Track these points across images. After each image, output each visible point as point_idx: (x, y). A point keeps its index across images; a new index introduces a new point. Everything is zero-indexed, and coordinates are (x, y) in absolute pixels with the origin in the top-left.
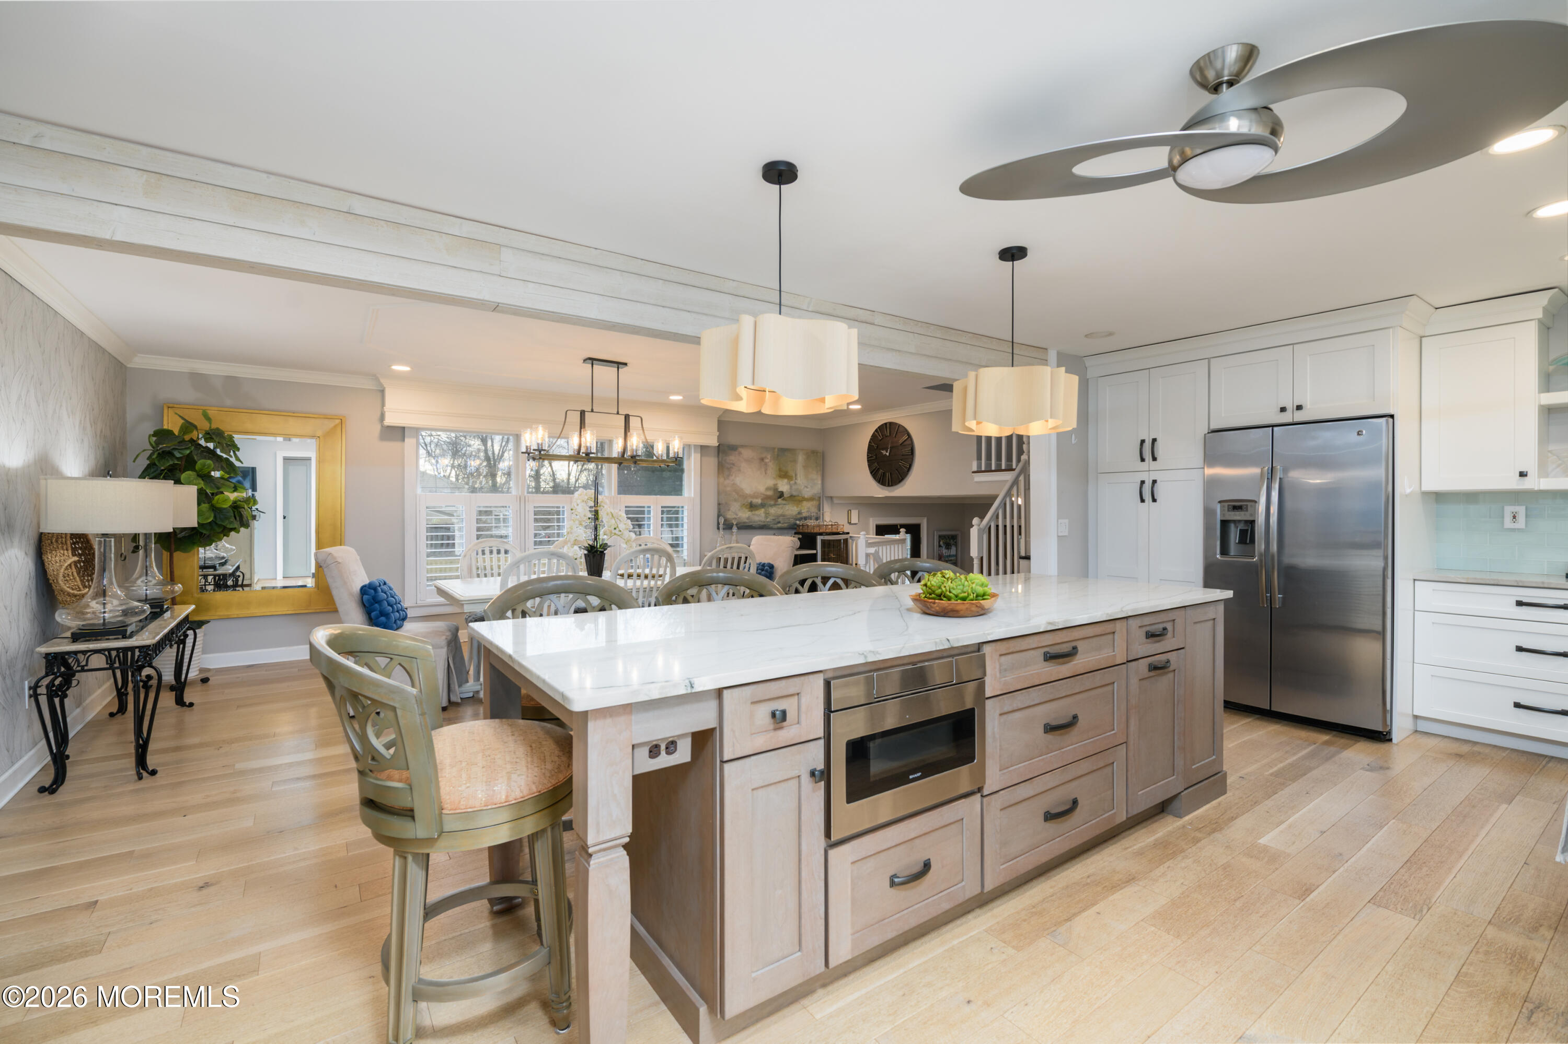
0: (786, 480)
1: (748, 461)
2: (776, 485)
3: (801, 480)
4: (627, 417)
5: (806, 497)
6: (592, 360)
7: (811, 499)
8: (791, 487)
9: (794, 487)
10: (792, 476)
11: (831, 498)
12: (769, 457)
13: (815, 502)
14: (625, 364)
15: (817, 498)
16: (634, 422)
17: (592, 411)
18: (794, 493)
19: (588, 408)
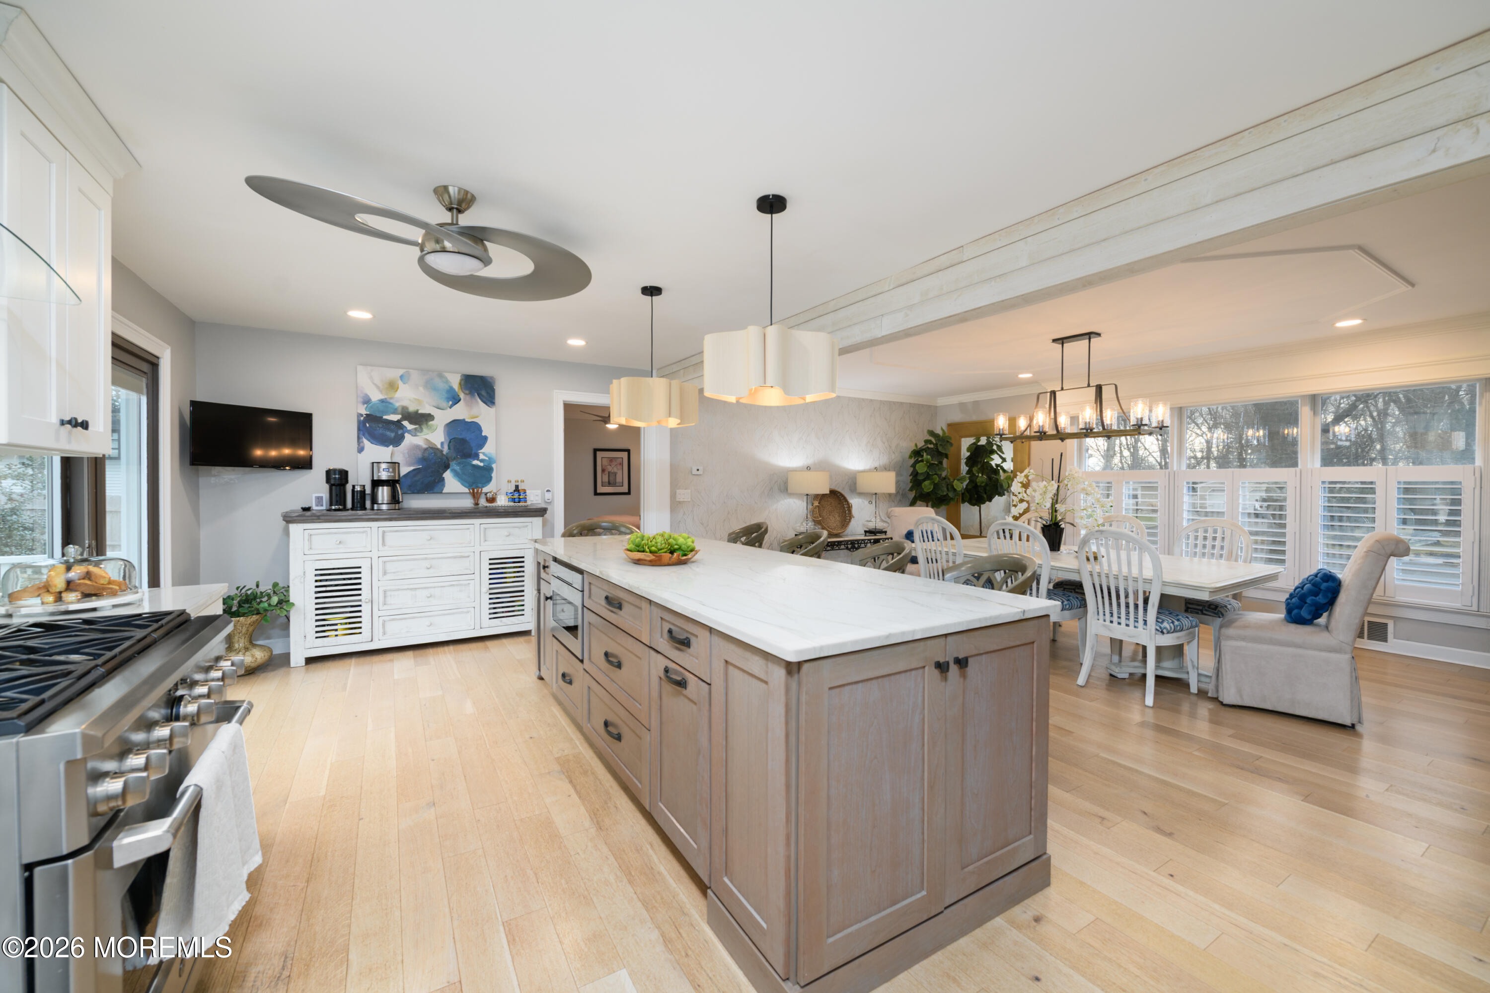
4: (1099, 389)
6: (1062, 341)
14: (1099, 335)
16: (1108, 393)
17: (1062, 389)
19: (1057, 387)
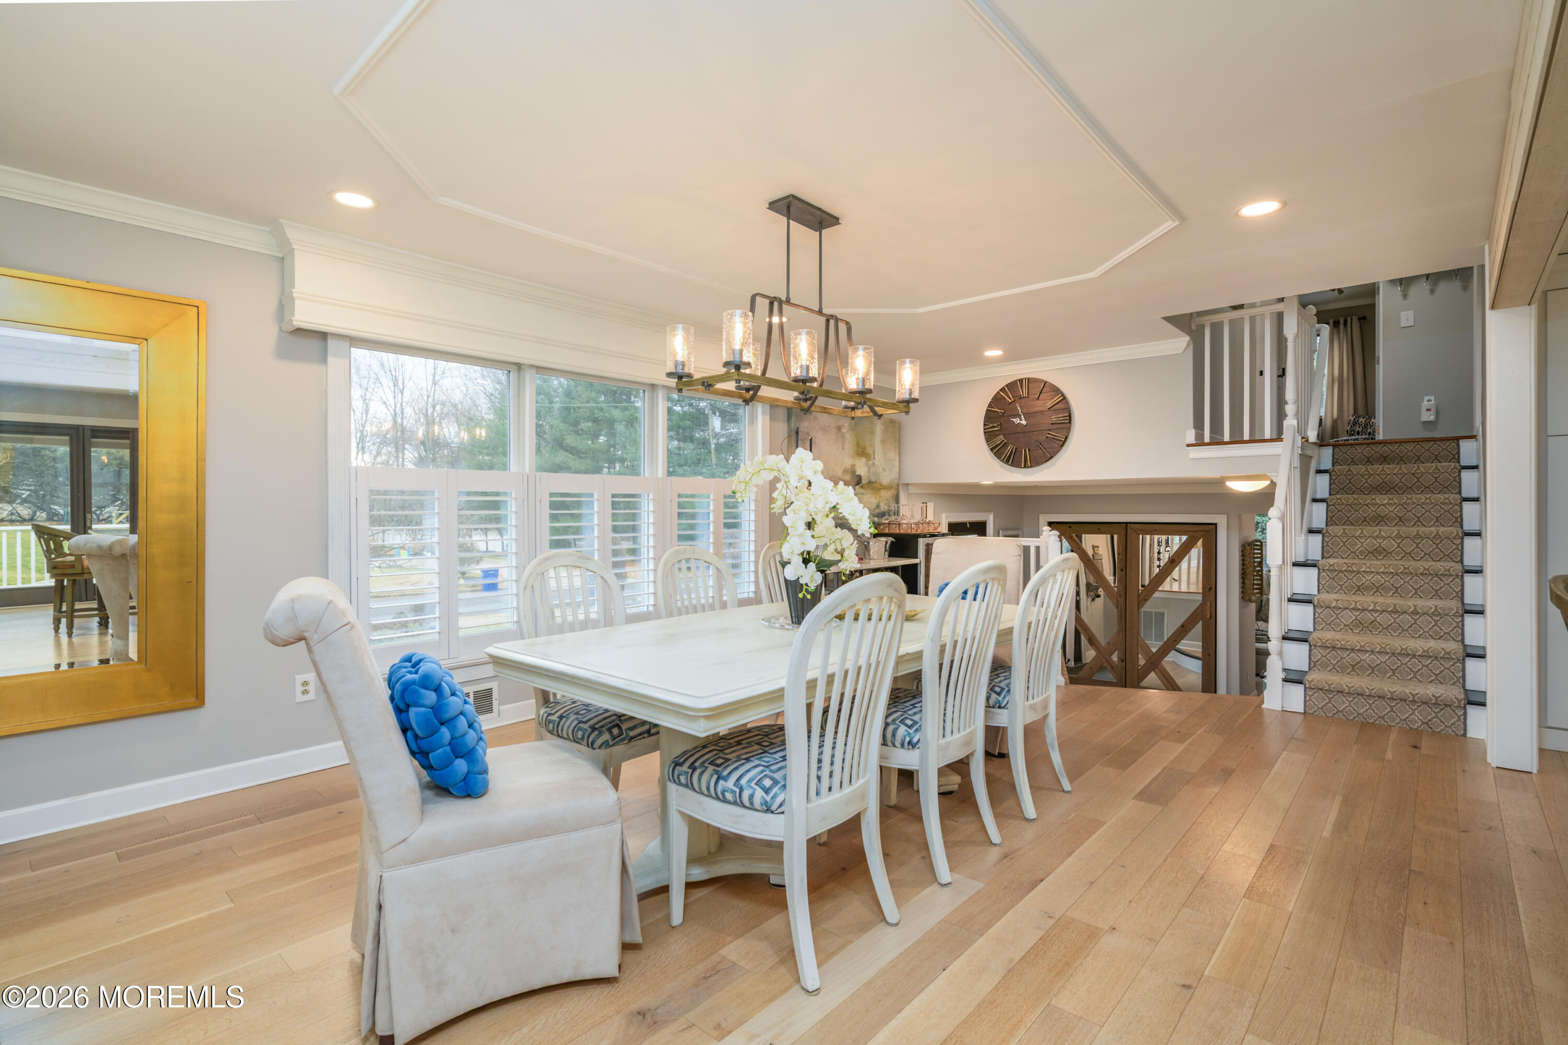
0: (864, 460)
1: (823, 429)
2: (853, 466)
3: (879, 459)
5: (884, 484)
7: (889, 487)
8: (869, 469)
9: (872, 470)
10: (870, 454)
11: (907, 485)
12: (846, 425)
13: (893, 491)
15: (895, 486)
18: (873, 479)
